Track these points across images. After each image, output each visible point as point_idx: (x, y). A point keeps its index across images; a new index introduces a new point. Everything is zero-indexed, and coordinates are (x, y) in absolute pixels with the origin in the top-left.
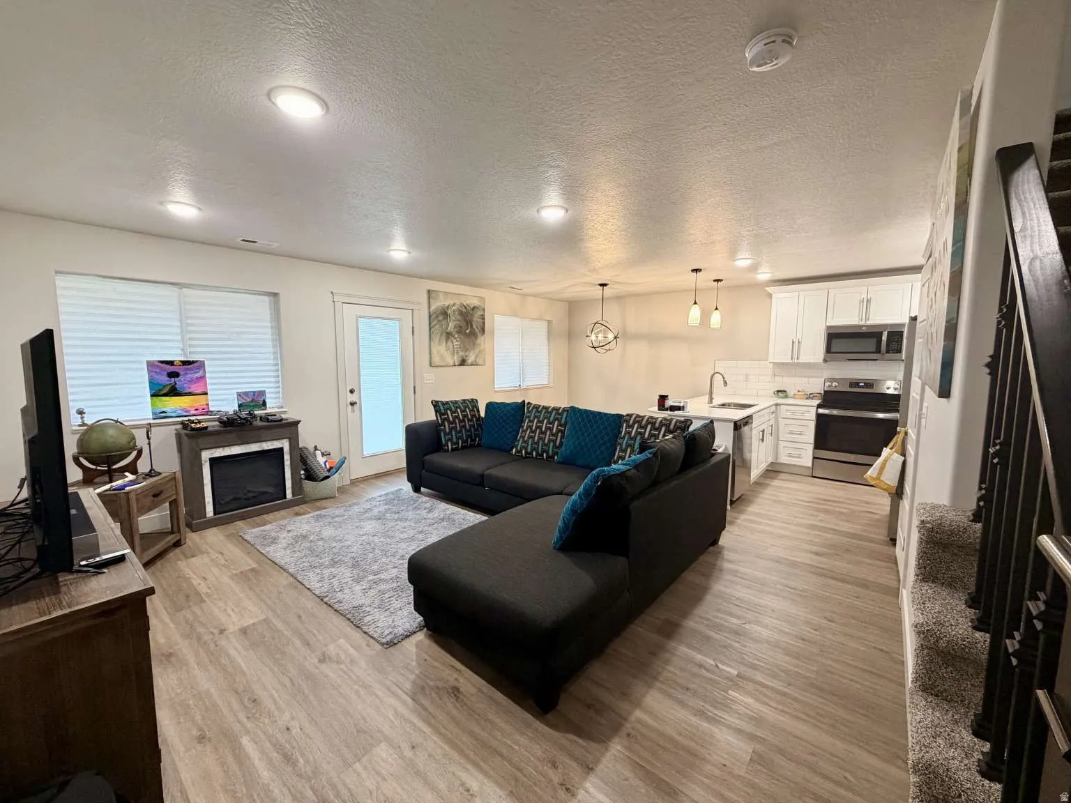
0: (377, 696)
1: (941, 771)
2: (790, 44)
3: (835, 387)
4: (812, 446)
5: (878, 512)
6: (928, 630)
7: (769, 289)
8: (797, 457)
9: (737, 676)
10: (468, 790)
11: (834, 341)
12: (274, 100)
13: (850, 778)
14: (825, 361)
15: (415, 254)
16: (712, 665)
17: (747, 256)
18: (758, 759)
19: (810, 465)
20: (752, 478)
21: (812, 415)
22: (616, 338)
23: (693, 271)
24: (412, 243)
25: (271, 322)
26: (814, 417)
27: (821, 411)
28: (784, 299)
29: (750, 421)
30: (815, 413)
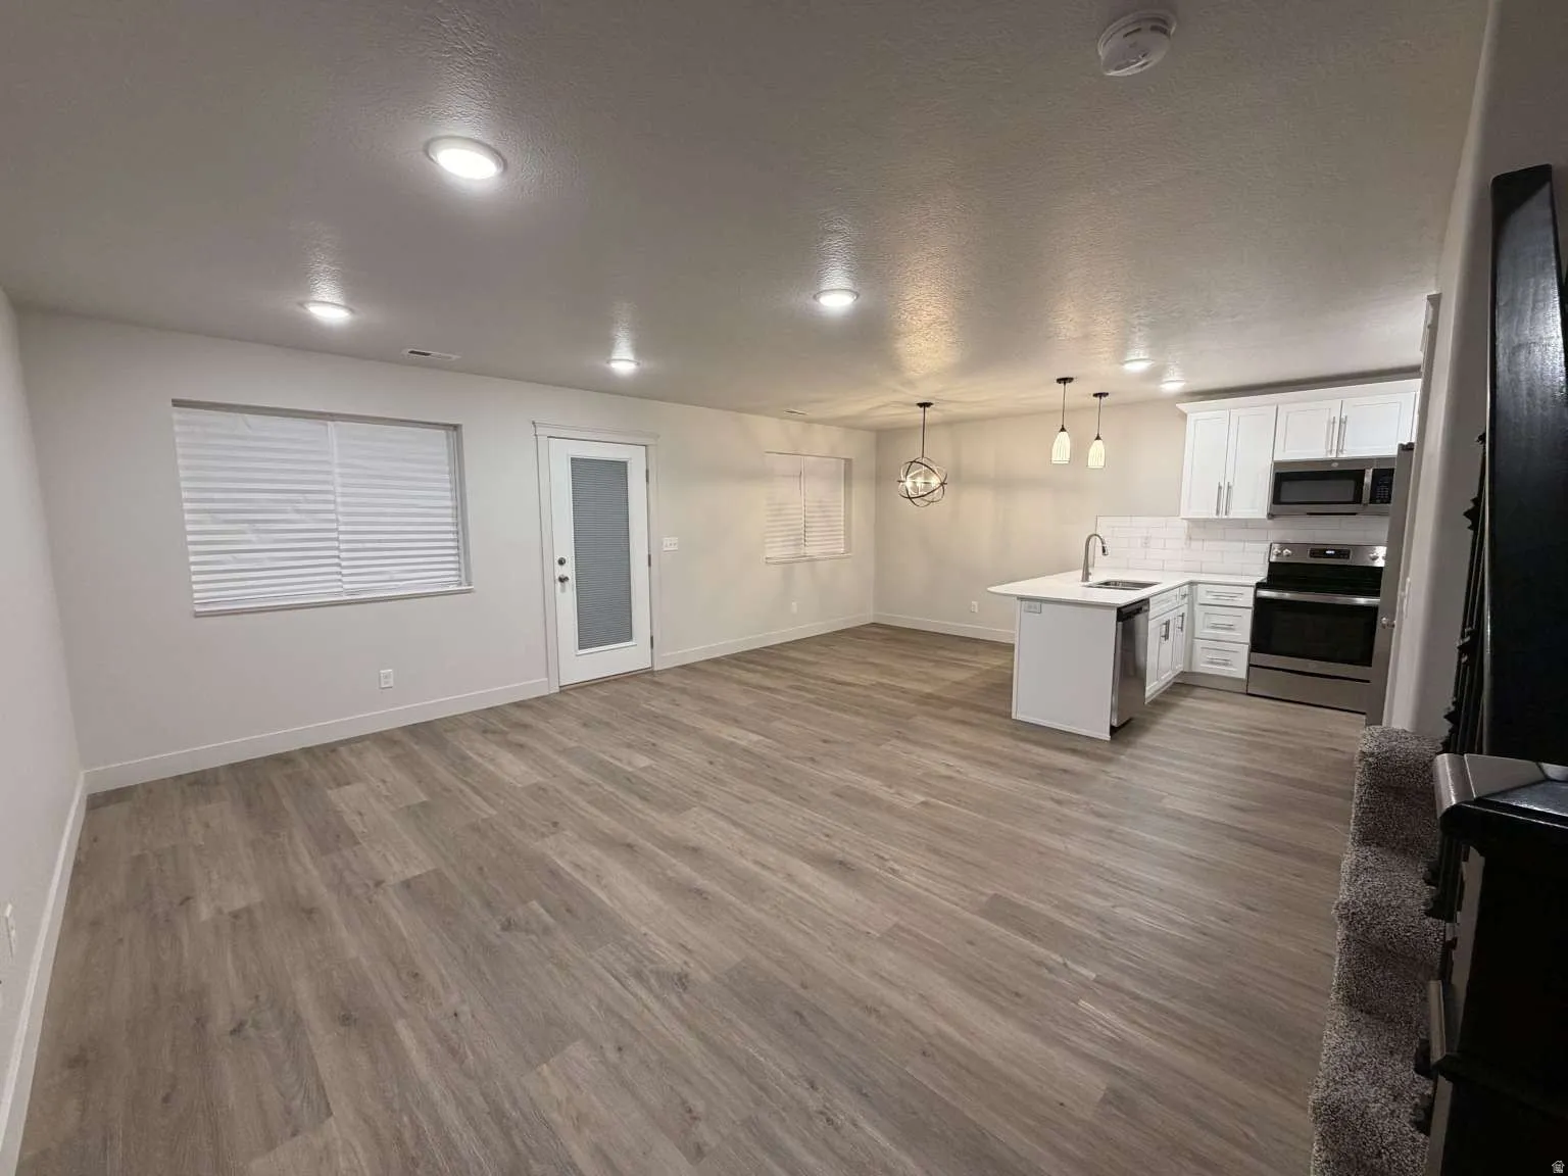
0: (576, 979)
1: (1353, 1119)
2: (1165, 32)
3: (1288, 556)
4: (1246, 649)
5: (1346, 749)
6: (1353, 913)
7: (1183, 407)
8: (1224, 664)
9: (1095, 981)
10: (690, 1111)
11: (1285, 485)
12: (434, 158)
13: (1253, 1135)
14: (1271, 516)
15: (646, 365)
16: (1058, 963)
17: (1142, 357)
18: (1115, 1099)
19: (1243, 675)
20: (1147, 694)
21: (1248, 600)
22: (942, 484)
23: (1059, 381)
24: (640, 350)
25: (449, 465)
26: (1251, 604)
27: (1265, 593)
28: (1205, 419)
29: (1146, 608)
30: (1252, 596)
